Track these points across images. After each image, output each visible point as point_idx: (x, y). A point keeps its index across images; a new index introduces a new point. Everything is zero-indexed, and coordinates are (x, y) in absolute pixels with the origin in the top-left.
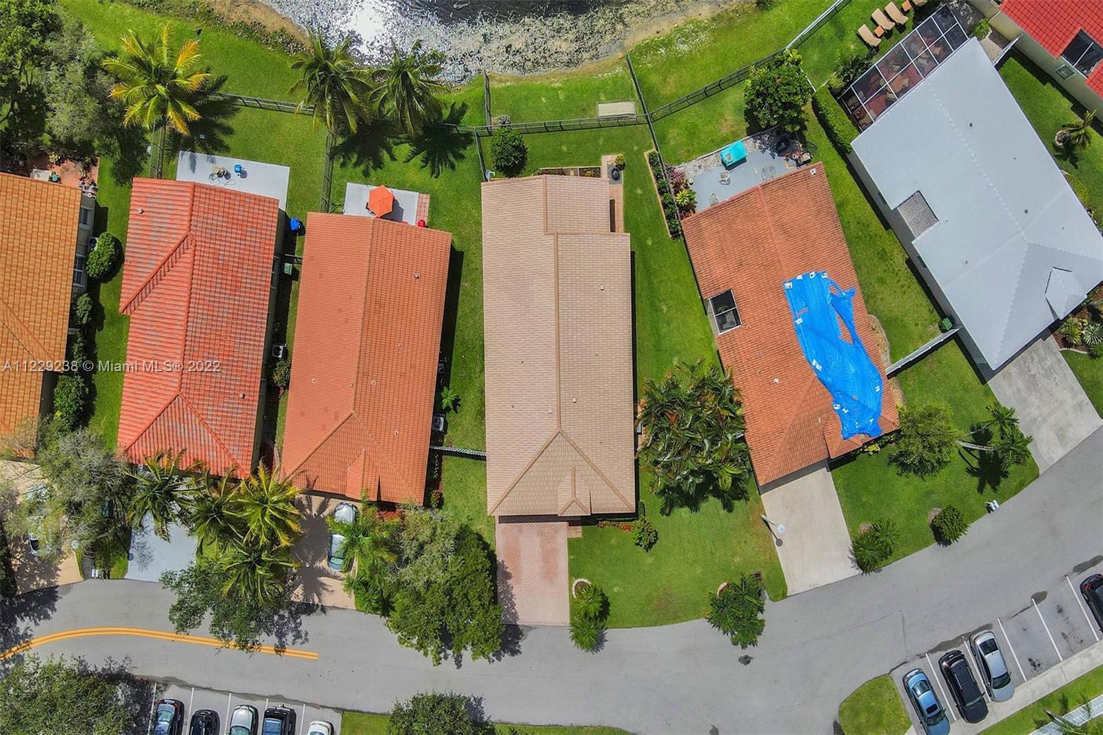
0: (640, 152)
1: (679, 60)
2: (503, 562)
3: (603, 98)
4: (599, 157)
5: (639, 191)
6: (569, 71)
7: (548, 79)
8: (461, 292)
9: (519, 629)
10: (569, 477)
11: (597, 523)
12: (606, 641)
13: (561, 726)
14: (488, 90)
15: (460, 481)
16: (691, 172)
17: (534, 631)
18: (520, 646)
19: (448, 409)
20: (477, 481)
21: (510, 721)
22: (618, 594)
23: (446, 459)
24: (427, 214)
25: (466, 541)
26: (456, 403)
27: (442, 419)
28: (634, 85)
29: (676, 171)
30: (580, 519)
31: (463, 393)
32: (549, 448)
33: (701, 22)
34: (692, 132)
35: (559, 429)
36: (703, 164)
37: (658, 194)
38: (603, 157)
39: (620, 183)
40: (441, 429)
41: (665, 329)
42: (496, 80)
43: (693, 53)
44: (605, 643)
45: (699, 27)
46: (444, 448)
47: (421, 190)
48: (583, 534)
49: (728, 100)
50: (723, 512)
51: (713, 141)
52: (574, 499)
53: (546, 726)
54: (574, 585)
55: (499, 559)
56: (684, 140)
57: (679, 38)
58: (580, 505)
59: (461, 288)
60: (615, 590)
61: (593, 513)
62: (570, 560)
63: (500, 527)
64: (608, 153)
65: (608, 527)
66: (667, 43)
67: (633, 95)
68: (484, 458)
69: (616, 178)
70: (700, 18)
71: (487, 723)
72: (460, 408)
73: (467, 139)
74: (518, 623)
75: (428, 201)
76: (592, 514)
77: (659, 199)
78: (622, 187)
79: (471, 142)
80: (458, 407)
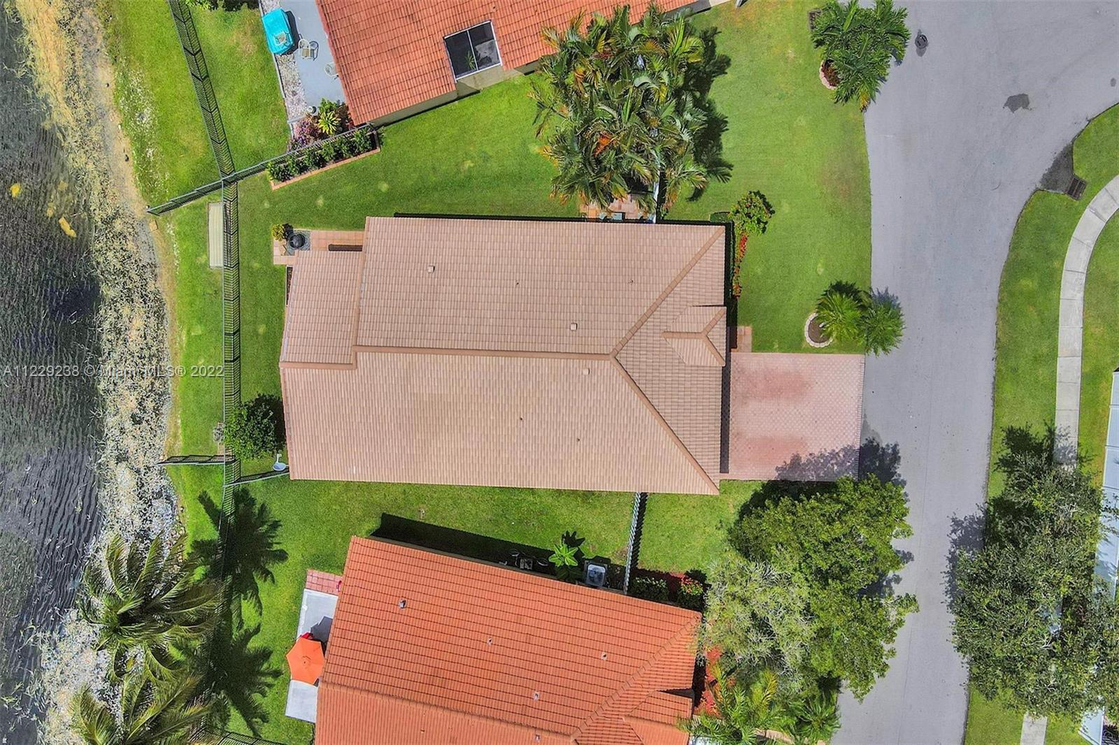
0: (271, 197)
1: (163, 124)
2: (777, 469)
3: (202, 259)
4: (275, 270)
5: (320, 202)
6: (168, 316)
7: (176, 354)
8: (432, 522)
9: (866, 445)
10: (675, 343)
11: (734, 297)
12: (887, 290)
13: (994, 378)
14: (185, 459)
15: (671, 539)
16: (301, 108)
17: (868, 420)
18: (888, 445)
19: (578, 556)
20: (672, 509)
21: (985, 468)
22: (826, 266)
23: (642, 562)
24: (332, 576)
25: (751, 537)
26: (572, 541)
27: (591, 567)
28: (189, 204)
29: (297, 136)
30: (729, 328)
31: (558, 526)
32: (635, 376)
33: (117, 83)
34: (251, 105)
35: (611, 356)
36: (291, 88)
37: (325, 169)
38: (275, 263)
39: (309, 235)
40: (602, 570)
41: (495, 165)
42: (174, 444)
43: (154, 98)
44: (890, 293)
45: (123, 86)
46: (628, 565)
47: (301, 585)
48: (748, 325)
49: (212, 41)
50: (730, 75)
51: (262, 69)
52: (703, 335)
53: (994, 406)
54: (812, 344)
55: (774, 475)
56: (258, 118)
57: (135, 123)
58: (711, 326)
59: (427, 522)
60: (821, 270)
61: (723, 303)
62: (782, 349)
63: (734, 473)
64: (269, 254)
65: (740, 279)
66: (141, 143)
67: (202, 206)
68: (644, 495)
69: (302, 241)
70: (113, 86)
71: (987, 512)
72: (578, 533)
73: (242, 498)
74: (857, 447)
75: (316, 573)
76: (724, 305)
77: (331, 166)
78: (313, 231)
79: (245, 491)
80: (576, 538)
